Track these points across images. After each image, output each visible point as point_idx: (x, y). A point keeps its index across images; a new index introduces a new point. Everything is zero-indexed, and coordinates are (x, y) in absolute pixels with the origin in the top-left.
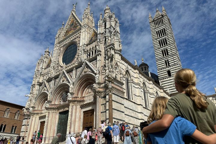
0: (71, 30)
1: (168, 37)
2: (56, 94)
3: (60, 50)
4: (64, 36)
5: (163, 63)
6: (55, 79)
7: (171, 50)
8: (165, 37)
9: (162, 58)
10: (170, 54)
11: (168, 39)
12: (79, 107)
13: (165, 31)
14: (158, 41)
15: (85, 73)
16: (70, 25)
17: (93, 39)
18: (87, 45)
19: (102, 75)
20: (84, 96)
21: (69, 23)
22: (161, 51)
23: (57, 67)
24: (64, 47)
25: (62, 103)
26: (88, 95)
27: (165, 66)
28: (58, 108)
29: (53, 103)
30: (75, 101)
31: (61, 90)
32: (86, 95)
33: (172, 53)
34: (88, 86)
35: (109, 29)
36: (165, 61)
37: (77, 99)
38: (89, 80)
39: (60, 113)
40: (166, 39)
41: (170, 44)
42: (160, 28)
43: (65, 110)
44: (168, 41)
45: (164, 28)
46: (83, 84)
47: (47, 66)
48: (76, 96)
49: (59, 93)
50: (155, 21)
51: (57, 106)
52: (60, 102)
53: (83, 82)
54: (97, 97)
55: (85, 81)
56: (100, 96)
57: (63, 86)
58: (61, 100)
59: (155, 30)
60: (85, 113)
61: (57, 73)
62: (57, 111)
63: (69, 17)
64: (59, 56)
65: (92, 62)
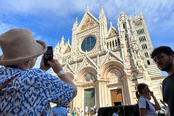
0: (87, 25)
1: (146, 35)
2: (80, 75)
3: (78, 40)
4: (81, 29)
5: (143, 54)
6: (78, 62)
7: (149, 45)
8: (144, 35)
9: (142, 51)
10: (148, 48)
11: (146, 37)
12: (106, 86)
13: (143, 31)
14: (138, 38)
15: (109, 60)
16: (86, 21)
17: (111, 34)
18: (107, 39)
19: (128, 63)
20: (108, 77)
21: (85, 20)
22: (141, 45)
23: (78, 53)
24: (82, 38)
25: (85, 82)
26: (112, 77)
27: (145, 56)
28: (83, 86)
29: (78, 81)
30: (102, 81)
31: (85, 72)
32: (110, 77)
33: (150, 47)
34: (112, 70)
35: (130, 29)
36: (145, 53)
37: (104, 80)
38: (114, 66)
39: (85, 90)
40: (144, 37)
41: (148, 41)
42: (139, 27)
43: (90, 88)
44: (147, 38)
45: (142, 28)
46: (108, 68)
47: (65, 52)
48: (102, 77)
49: (83, 74)
50: (136, 22)
51: (83, 84)
52: (84, 81)
53: (108, 66)
54: (128, 79)
55: (110, 66)
56: (129, 79)
57: (87, 69)
58: (84, 79)
59: (136, 29)
60: (111, 91)
61: (77, 57)
62: (82, 88)
63: (85, 15)
64: (78, 44)
65: (115, 52)
